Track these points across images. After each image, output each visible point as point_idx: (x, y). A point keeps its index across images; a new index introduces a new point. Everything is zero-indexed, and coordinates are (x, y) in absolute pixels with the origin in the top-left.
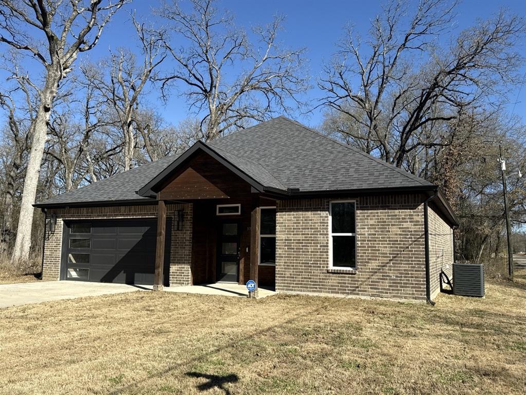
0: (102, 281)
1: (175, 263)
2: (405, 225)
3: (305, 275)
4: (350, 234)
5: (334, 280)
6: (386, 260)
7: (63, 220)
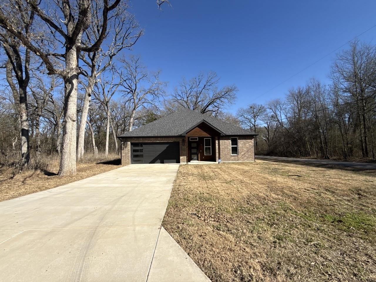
0: (150, 163)
1: (182, 156)
2: (250, 143)
3: (225, 157)
4: (236, 146)
5: (233, 158)
6: (245, 152)
7: (131, 143)
